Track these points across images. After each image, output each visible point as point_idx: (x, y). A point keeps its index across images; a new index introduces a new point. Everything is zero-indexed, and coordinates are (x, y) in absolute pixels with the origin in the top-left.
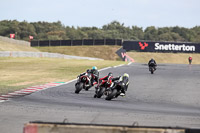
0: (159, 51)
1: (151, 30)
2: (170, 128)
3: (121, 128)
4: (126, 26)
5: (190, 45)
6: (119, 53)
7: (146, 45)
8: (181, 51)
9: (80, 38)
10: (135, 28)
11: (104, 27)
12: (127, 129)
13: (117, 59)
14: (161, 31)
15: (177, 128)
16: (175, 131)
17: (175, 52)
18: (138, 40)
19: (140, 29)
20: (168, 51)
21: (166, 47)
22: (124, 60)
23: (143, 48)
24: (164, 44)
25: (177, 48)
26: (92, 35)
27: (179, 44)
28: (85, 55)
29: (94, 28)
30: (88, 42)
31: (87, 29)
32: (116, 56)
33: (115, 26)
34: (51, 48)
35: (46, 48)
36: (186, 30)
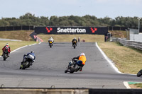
0: (60, 33)
1: (54, 19)
2: (77, 89)
3: (43, 90)
5: (82, 28)
6: (32, 36)
7: (51, 29)
8: (76, 33)
9: (3, 26)
10: (43, 18)
11: (21, 17)
12: (47, 90)
13: (31, 40)
14: (61, 19)
15: (83, 89)
16: (82, 91)
18: (45, 26)
19: (47, 18)
20: (67, 33)
21: (65, 31)
22: (35, 40)
23: (49, 31)
24: (64, 28)
25: (73, 31)
26: (13, 23)
27: (75, 28)
29: (14, 19)
30: (9, 29)
31: (8, 19)
32: (30, 38)
33: (28, 17)
36: (79, 18)
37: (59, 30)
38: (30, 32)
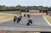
0: (30, 12)
1: (28, 7)
2: (36, 31)
3: (24, 32)
4: (22, 6)
5: (38, 10)
6: (20, 13)
8: (36, 12)
9: (10, 9)
11: (16, 6)
12: (25, 32)
13: (20, 14)
14: (31, 7)
15: (38, 31)
16: (38, 32)
17: (34, 12)
18: (25, 9)
20: (33, 12)
21: (32, 11)
23: (26, 11)
26: (13, 8)
27: (35, 10)
28: (12, 13)
29: (14, 7)
30: (12, 10)
31: (12, 7)
33: (19, 6)
34: (3, 12)
35: (1, 12)
36: (37, 7)
37: (30, 11)
38: (19, 12)
